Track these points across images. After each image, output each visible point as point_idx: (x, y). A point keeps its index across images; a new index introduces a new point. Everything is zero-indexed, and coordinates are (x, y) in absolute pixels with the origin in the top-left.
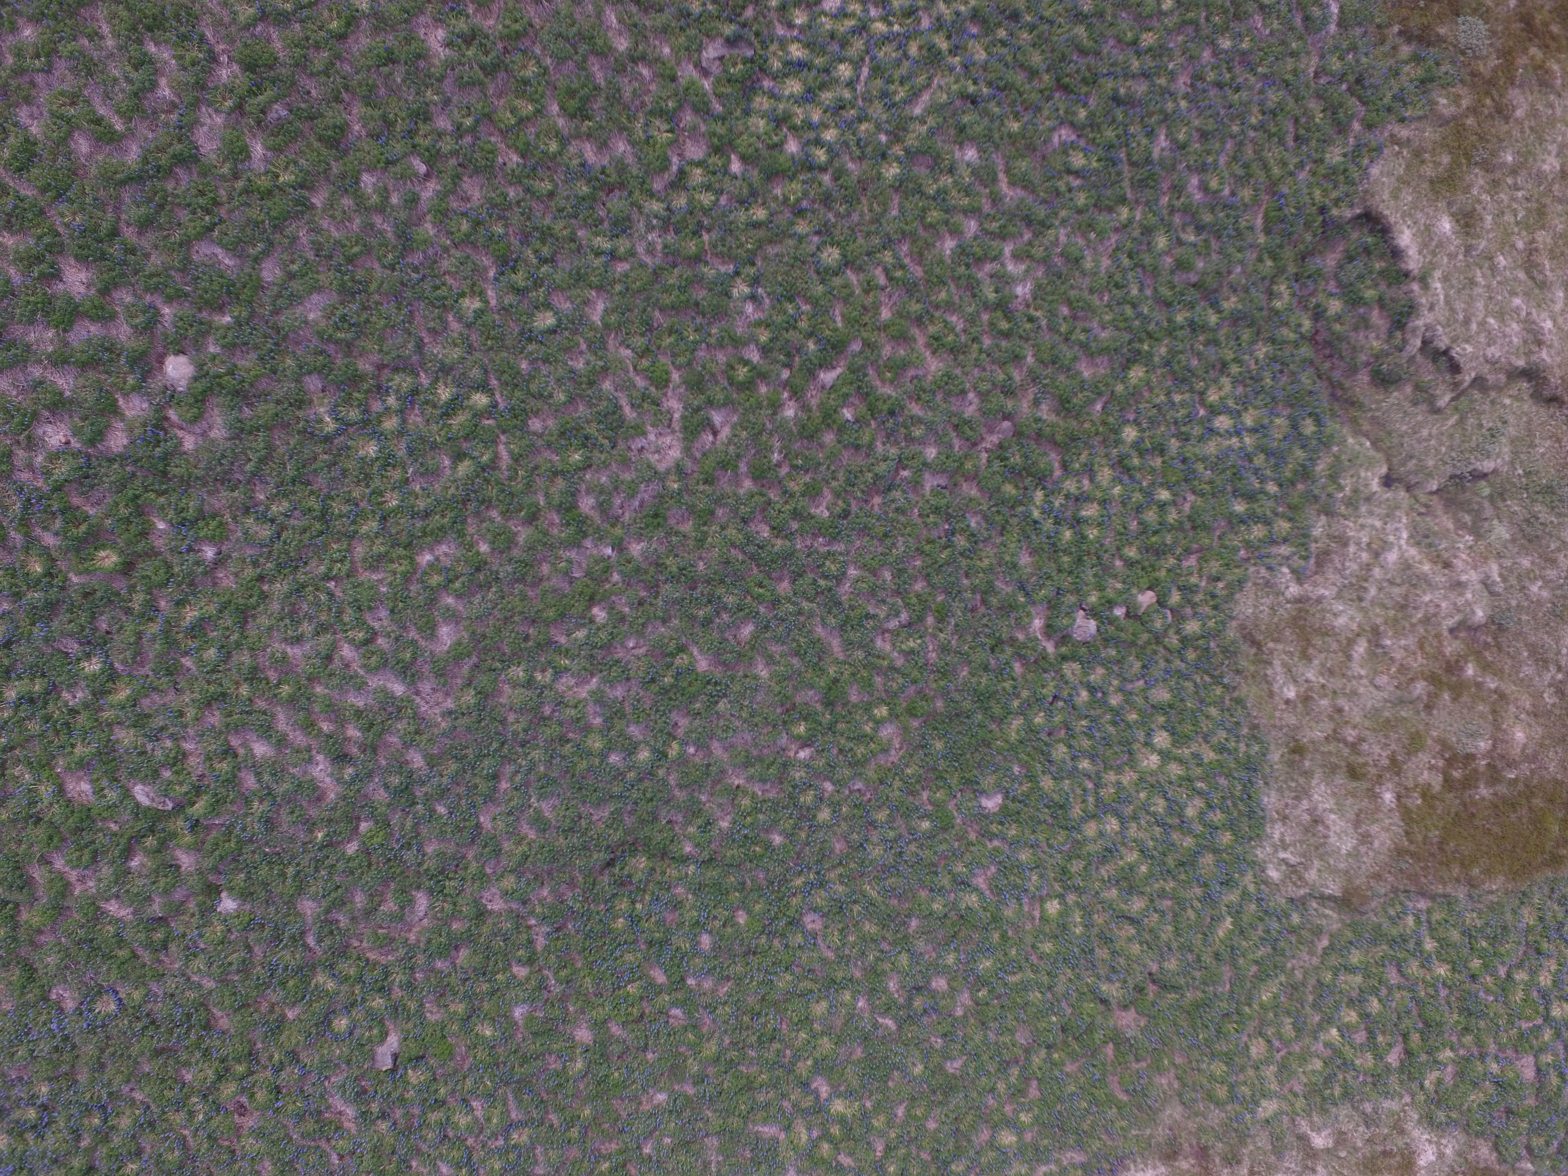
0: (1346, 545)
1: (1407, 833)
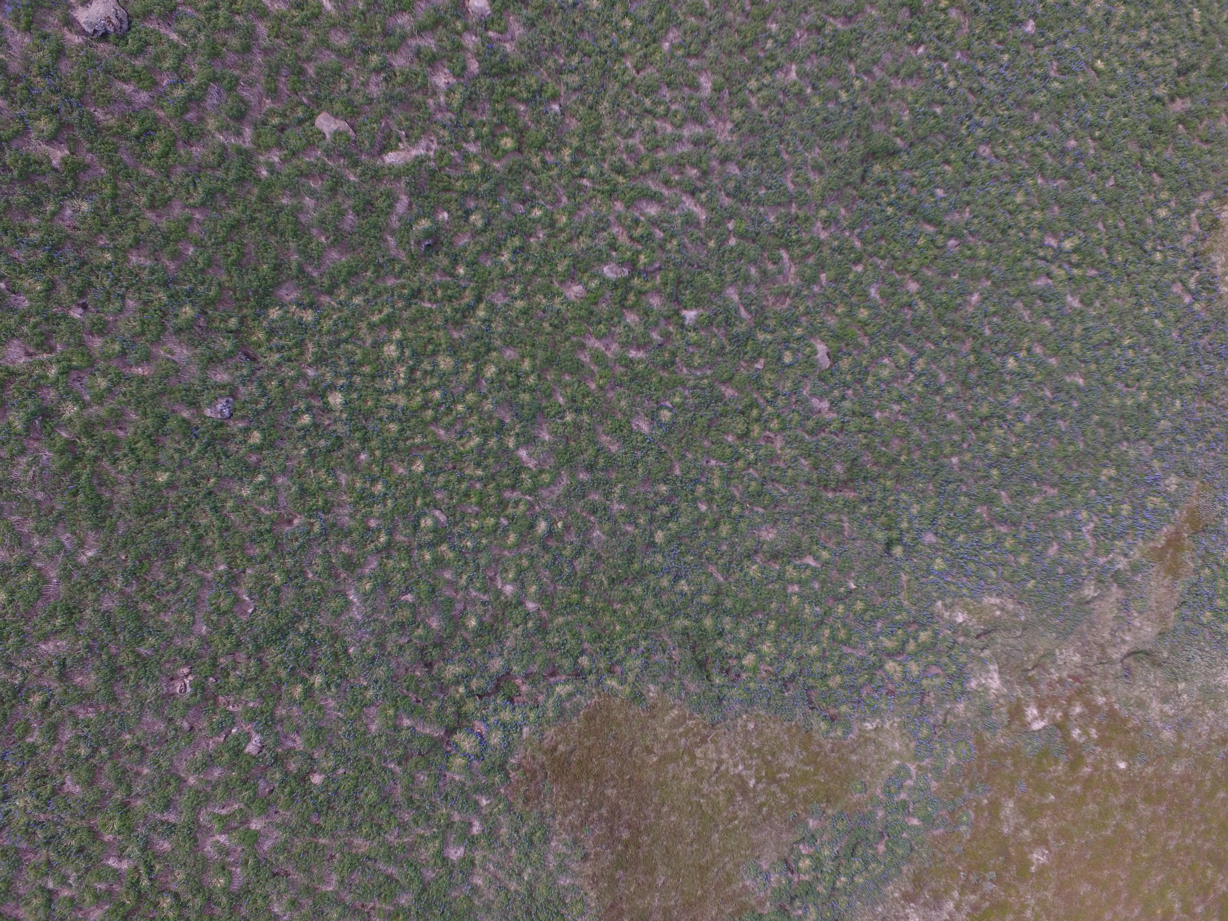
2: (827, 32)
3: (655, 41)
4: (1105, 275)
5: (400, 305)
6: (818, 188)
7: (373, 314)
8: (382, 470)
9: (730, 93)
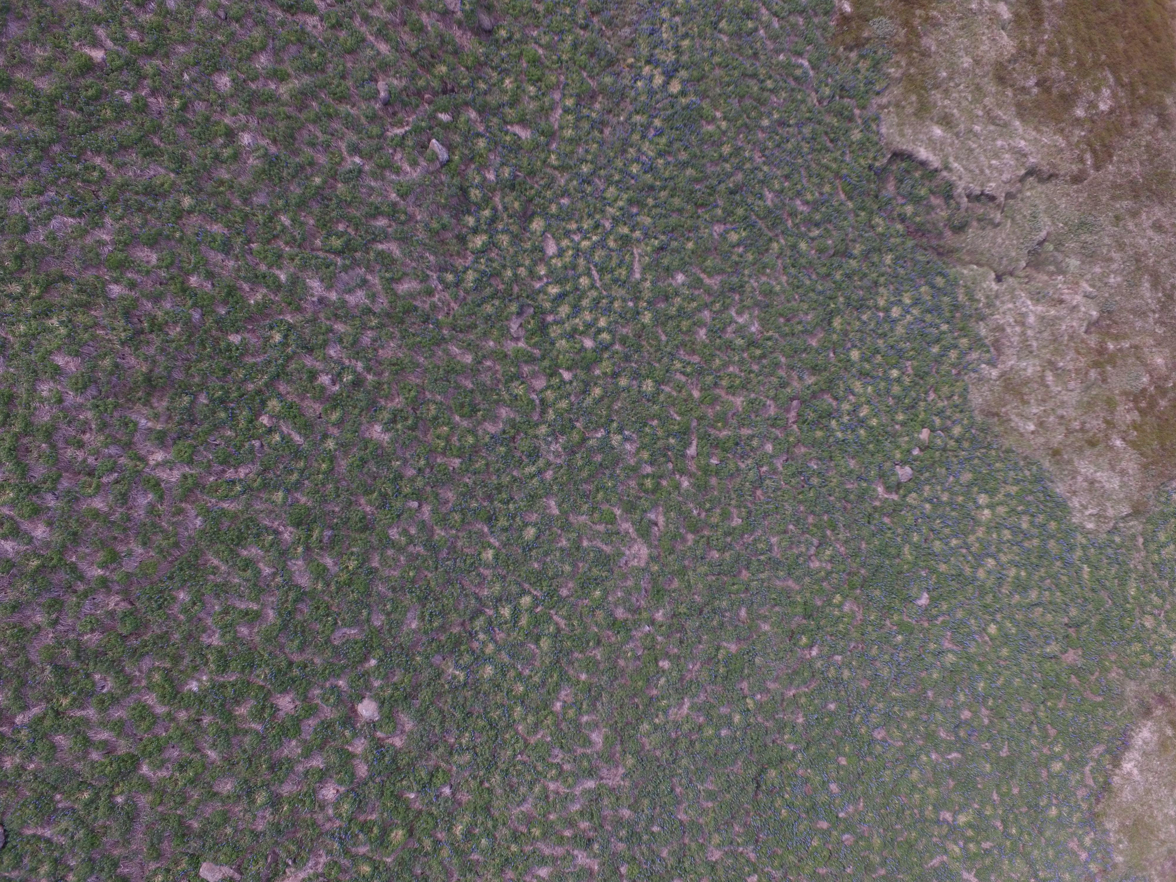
0: (1003, 330)
1: (1141, 454)
4: (1000, 847)
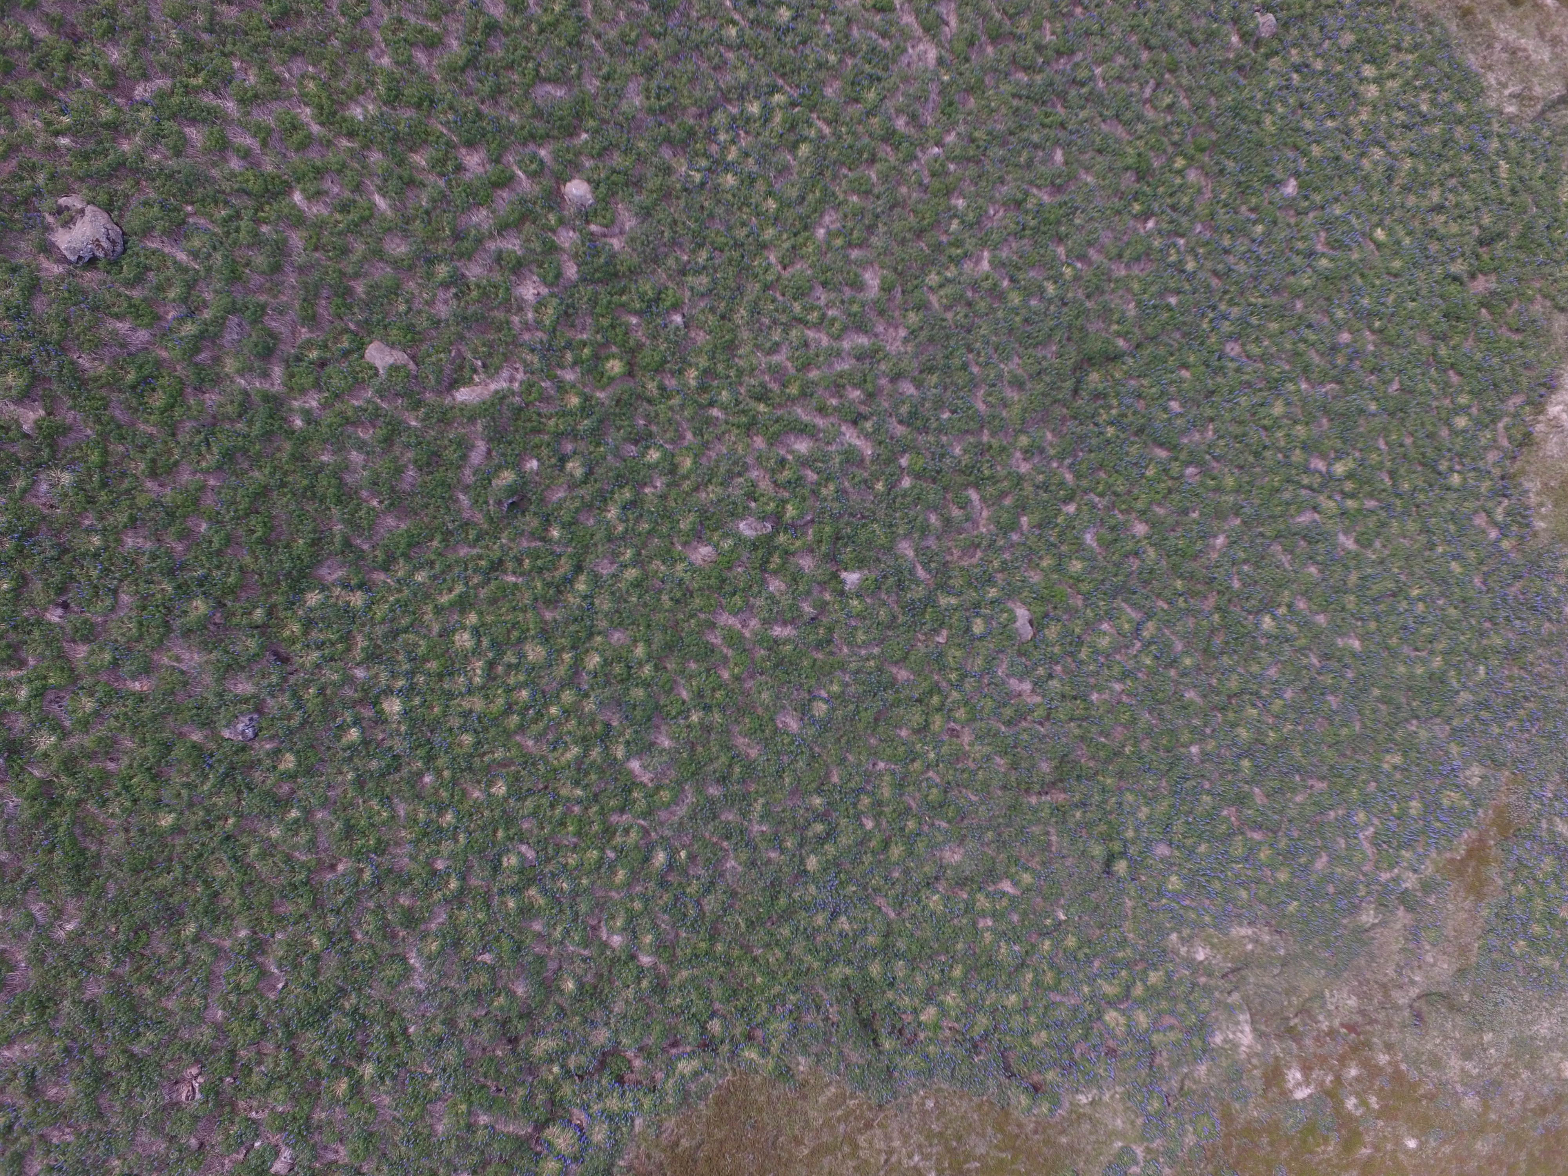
2: (1029, 206)
3: (806, 228)
4: (1388, 507)
5: (475, 581)
6: (1016, 410)
7: (441, 594)
8: (452, 796)
9: (903, 292)
